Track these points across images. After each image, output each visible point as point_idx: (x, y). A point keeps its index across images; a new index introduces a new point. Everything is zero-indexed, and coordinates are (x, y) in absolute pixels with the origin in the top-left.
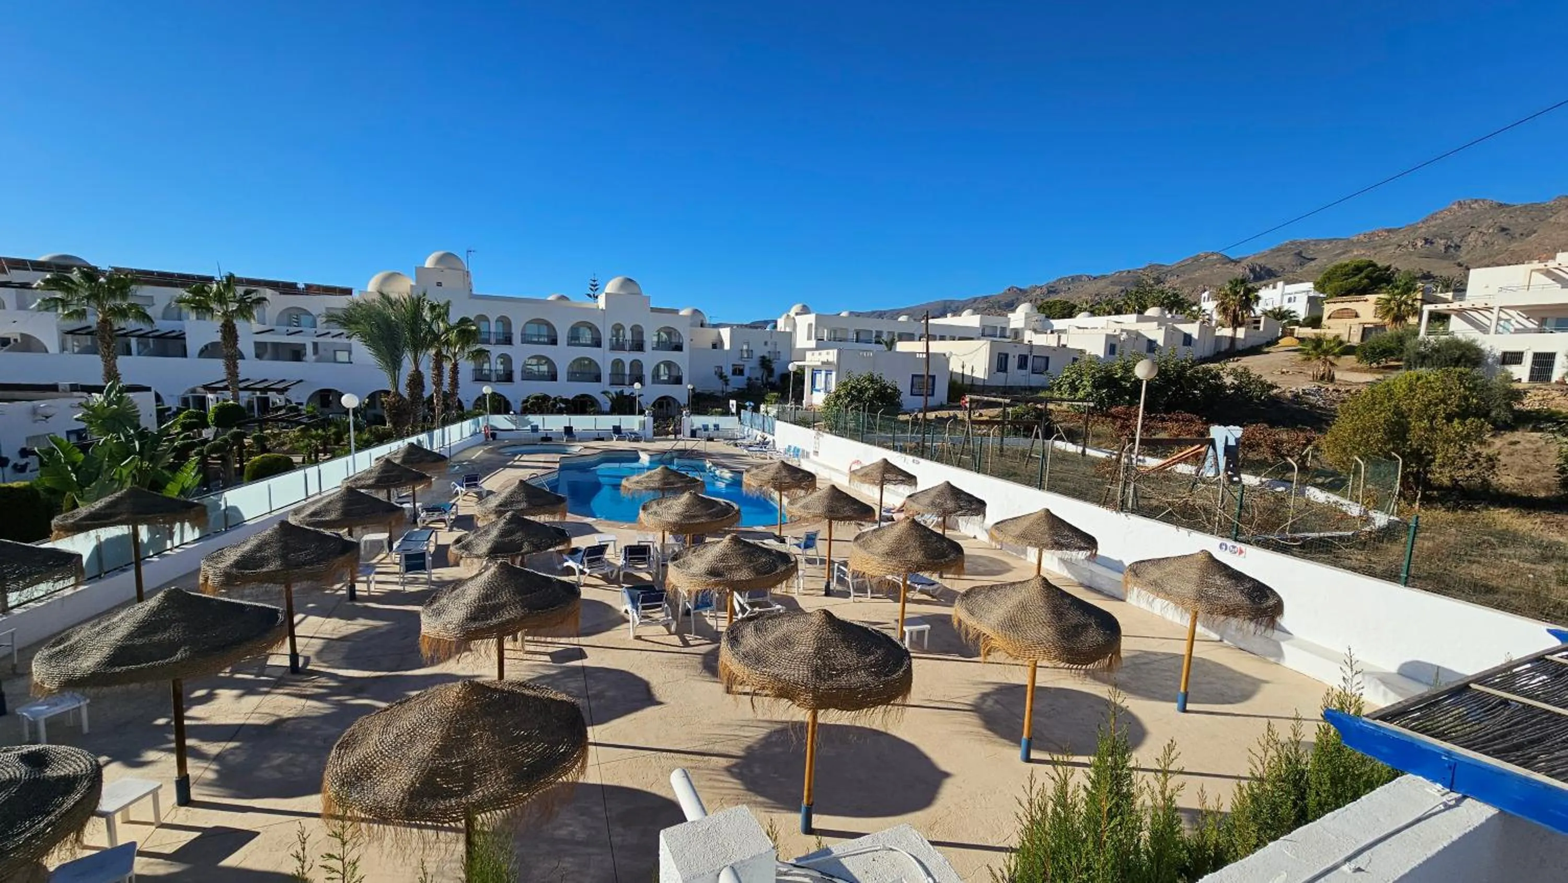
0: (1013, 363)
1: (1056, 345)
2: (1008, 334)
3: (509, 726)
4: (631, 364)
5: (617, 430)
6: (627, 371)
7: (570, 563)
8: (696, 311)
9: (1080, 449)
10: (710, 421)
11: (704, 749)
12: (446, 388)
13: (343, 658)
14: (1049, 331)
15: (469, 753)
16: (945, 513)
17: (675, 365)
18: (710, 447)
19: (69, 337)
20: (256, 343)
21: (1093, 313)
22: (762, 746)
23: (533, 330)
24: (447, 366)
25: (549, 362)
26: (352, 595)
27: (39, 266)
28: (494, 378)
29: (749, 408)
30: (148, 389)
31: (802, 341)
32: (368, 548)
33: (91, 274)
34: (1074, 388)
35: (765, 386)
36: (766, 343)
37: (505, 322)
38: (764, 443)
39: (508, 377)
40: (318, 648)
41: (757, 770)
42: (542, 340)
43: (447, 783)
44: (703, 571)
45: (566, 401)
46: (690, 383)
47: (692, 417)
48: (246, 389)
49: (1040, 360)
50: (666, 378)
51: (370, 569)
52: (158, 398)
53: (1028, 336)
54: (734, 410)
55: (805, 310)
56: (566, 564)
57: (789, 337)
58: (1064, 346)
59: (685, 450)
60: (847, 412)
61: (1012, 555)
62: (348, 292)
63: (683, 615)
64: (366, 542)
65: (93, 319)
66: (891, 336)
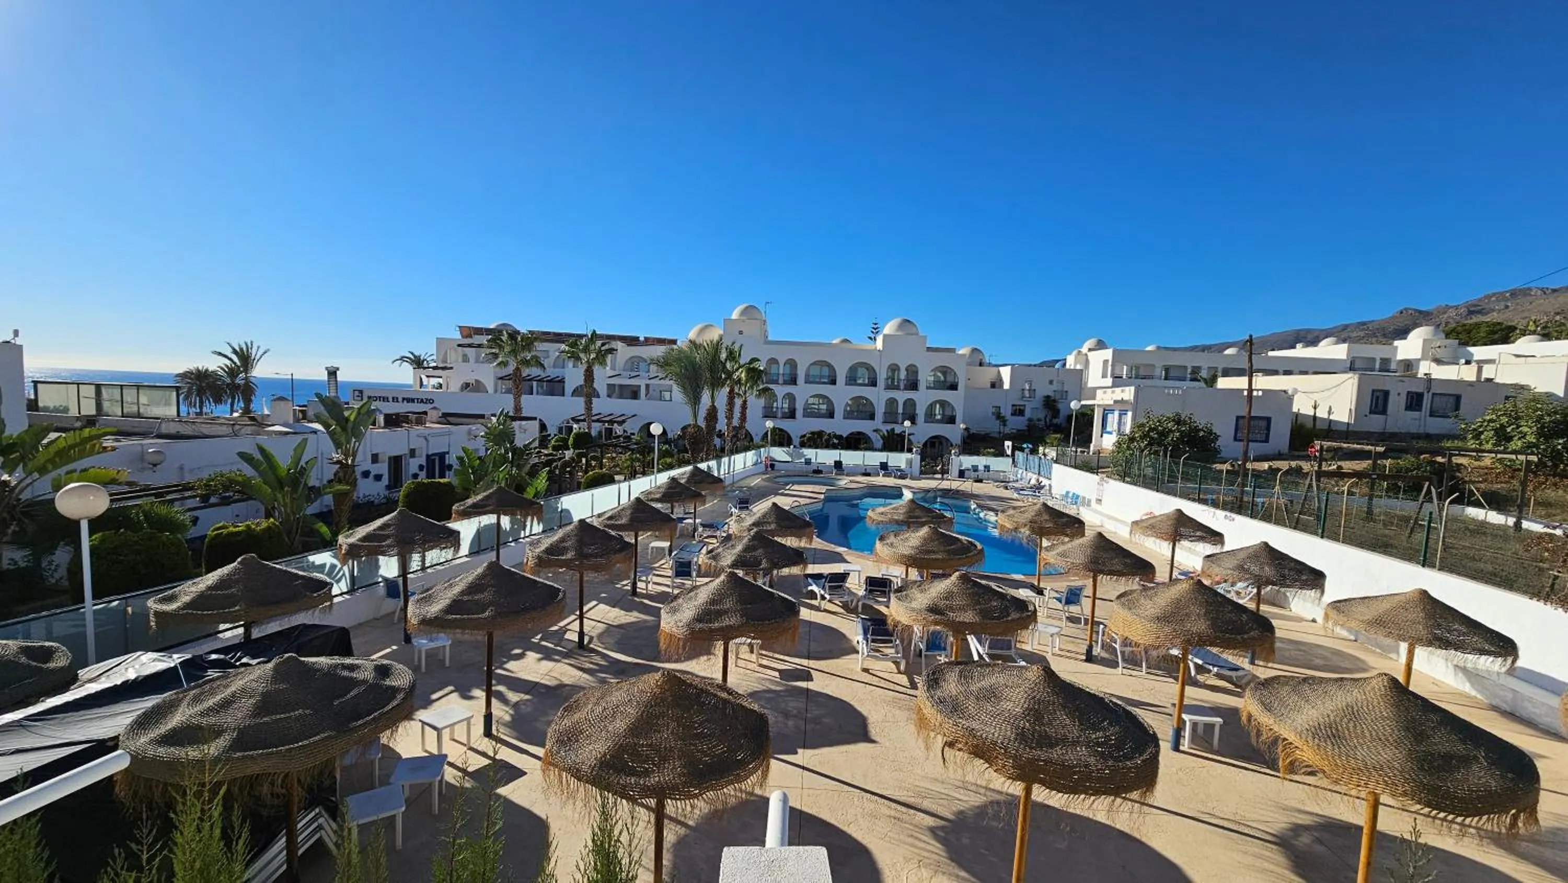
0: (1396, 403)
1: (1473, 378)
2: (1393, 366)
3: (696, 722)
4: (905, 403)
5: (884, 466)
6: (900, 410)
7: (814, 588)
8: (975, 350)
9: (1511, 521)
10: (980, 461)
11: (911, 801)
12: (736, 422)
13: (616, 642)
14: (1463, 361)
15: (656, 738)
16: (1260, 582)
17: (949, 404)
18: (978, 488)
19: (500, 381)
20: (608, 385)
21: (1546, 337)
22: (977, 815)
23: (815, 371)
24: (738, 402)
25: (829, 402)
26: (634, 592)
27: (488, 331)
28: (779, 415)
29: (1027, 450)
30: (535, 419)
31: (1094, 378)
32: (654, 554)
33: (513, 335)
34: (1502, 436)
35: (1048, 427)
36: (1051, 382)
37: (792, 364)
38: (1039, 487)
39: (791, 415)
40: (600, 631)
41: (965, 841)
42: (823, 380)
43: (632, 761)
44: (924, 606)
45: (839, 437)
46: (964, 422)
47: (961, 457)
48: (598, 421)
49: (1445, 399)
50: (939, 417)
51: (650, 570)
52: (543, 427)
53: (1425, 368)
54: (1009, 452)
55: (1101, 345)
56: (810, 588)
57: (1079, 375)
58: (1489, 380)
59: (950, 490)
60: (1141, 457)
61: (1374, 652)
62: (674, 342)
63: (915, 655)
64: (652, 548)
65: (511, 369)
66: (1212, 373)
